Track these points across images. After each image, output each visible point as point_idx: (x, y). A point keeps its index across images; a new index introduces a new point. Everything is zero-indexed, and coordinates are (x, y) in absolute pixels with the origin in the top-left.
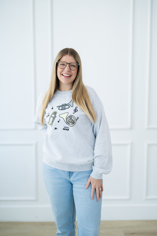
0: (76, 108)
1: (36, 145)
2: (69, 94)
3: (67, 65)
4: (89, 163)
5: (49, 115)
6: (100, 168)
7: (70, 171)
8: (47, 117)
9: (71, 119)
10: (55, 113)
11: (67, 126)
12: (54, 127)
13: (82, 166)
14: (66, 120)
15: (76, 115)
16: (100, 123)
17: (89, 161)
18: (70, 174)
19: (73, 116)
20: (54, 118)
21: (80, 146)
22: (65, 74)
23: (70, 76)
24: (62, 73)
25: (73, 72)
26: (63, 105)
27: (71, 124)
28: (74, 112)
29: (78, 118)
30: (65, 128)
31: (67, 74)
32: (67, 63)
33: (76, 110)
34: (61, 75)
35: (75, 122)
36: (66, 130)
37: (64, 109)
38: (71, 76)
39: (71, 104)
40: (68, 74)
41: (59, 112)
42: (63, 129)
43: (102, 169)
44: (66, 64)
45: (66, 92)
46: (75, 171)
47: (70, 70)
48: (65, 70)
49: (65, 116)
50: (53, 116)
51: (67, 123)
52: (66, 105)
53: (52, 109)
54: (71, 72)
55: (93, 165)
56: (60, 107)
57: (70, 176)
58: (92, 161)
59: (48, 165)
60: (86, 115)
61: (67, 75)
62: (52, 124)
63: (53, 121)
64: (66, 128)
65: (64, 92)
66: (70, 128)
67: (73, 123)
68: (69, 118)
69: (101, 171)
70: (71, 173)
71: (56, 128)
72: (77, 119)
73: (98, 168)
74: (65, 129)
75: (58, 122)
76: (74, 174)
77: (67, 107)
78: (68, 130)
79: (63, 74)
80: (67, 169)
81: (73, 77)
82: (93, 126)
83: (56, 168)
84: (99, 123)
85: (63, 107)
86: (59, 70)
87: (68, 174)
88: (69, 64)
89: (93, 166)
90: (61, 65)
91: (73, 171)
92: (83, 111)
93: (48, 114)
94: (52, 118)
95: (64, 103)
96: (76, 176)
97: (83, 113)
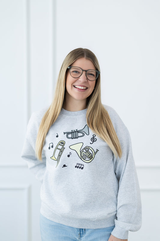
0: (94, 136)
1: (30, 189)
2: (81, 116)
3: (82, 73)
4: (109, 216)
5: (52, 147)
6: (126, 223)
7: (81, 228)
8: (49, 148)
9: (87, 151)
10: (62, 143)
11: (81, 162)
12: (61, 163)
13: (99, 221)
14: (81, 154)
15: (95, 146)
16: (127, 158)
17: (109, 214)
18: (80, 232)
19: (90, 148)
20: (61, 151)
21: (99, 192)
22: (80, 86)
23: (86, 89)
24: (74, 84)
25: (90, 83)
26: (73, 132)
27: (87, 159)
28: (92, 142)
29: (98, 150)
30: (78, 165)
31: (82, 86)
32: (83, 70)
33: (93, 140)
34: (73, 87)
35: (93, 157)
36: (80, 168)
37: (76, 138)
38: (88, 89)
39: (86, 130)
40: (84, 86)
41: (69, 142)
42: (76, 167)
43: (130, 224)
44: (81, 71)
45: (76, 113)
46: (89, 228)
47: (86, 81)
48: (79, 80)
49: (78, 148)
50: (60, 147)
51: (82, 158)
52: (78, 132)
53: (57, 136)
54: (88, 83)
55: (116, 218)
56: (68, 133)
57: (81, 236)
58: (113, 214)
59: (48, 218)
60: (108, 147)
61: (82, 88)
62: (58, 160)
63: (60, 156)
64: (80, 166)
65: (73, 112)
66: (86, 165)
67: (91, 158)
68: (84, 151)
69: (128, 227)
70: (83, 231)
71: (64, 166)
72: (97, 152)
73: (124, 222)
74: (78, 167)
75: (69, 156)
76: (87, 233)
77: (80, 134)
78: (82, 168)
79: (76, 86)
80: (77, 226)
81: (90, 91)
82: (115, 163)
83: (60, 223)
84: (125, 157)
85: (74, 134)
86: (70, 79)
87: (79, 233)
88: (86, 71)
89: (115, 220)
90: (74, 73)
91: (86, 228)
92: (104, 141)
93: (51, 145)
94: (58, 151)
95: (74, 129)
96: (89, 236)
97: (103, 144)
